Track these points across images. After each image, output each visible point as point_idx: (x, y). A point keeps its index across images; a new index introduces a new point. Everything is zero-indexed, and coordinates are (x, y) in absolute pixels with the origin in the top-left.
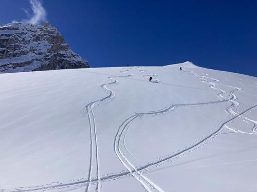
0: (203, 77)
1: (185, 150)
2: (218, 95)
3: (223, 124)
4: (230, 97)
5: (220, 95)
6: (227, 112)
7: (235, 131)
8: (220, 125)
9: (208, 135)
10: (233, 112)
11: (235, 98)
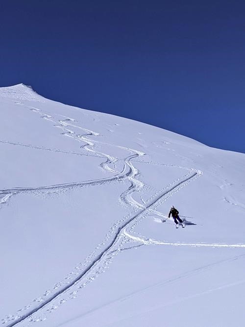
0: (65, 124)
1: (60, 293)
2: (102, 165)
3: (120, 229)
4: (126, 171)
5: (106, 166)
6: (123, 203)
7: (146, 243)
8: (114, 232)
9: (96, 256)
10: (134, 203)
11: (135, 172)
